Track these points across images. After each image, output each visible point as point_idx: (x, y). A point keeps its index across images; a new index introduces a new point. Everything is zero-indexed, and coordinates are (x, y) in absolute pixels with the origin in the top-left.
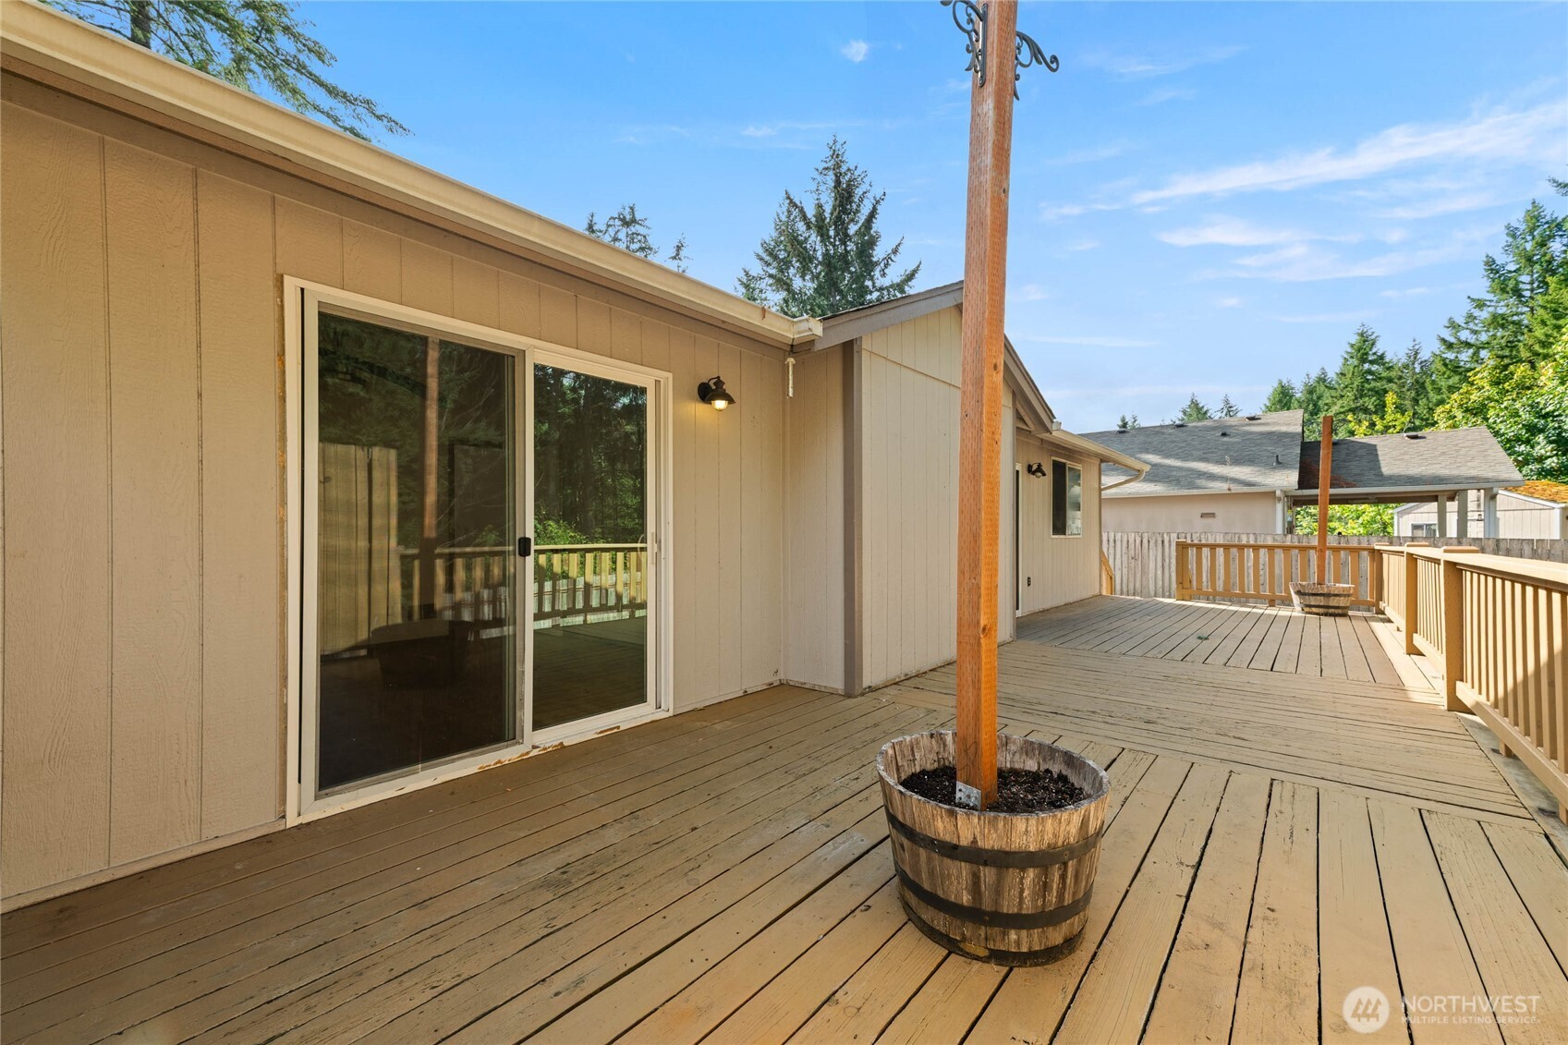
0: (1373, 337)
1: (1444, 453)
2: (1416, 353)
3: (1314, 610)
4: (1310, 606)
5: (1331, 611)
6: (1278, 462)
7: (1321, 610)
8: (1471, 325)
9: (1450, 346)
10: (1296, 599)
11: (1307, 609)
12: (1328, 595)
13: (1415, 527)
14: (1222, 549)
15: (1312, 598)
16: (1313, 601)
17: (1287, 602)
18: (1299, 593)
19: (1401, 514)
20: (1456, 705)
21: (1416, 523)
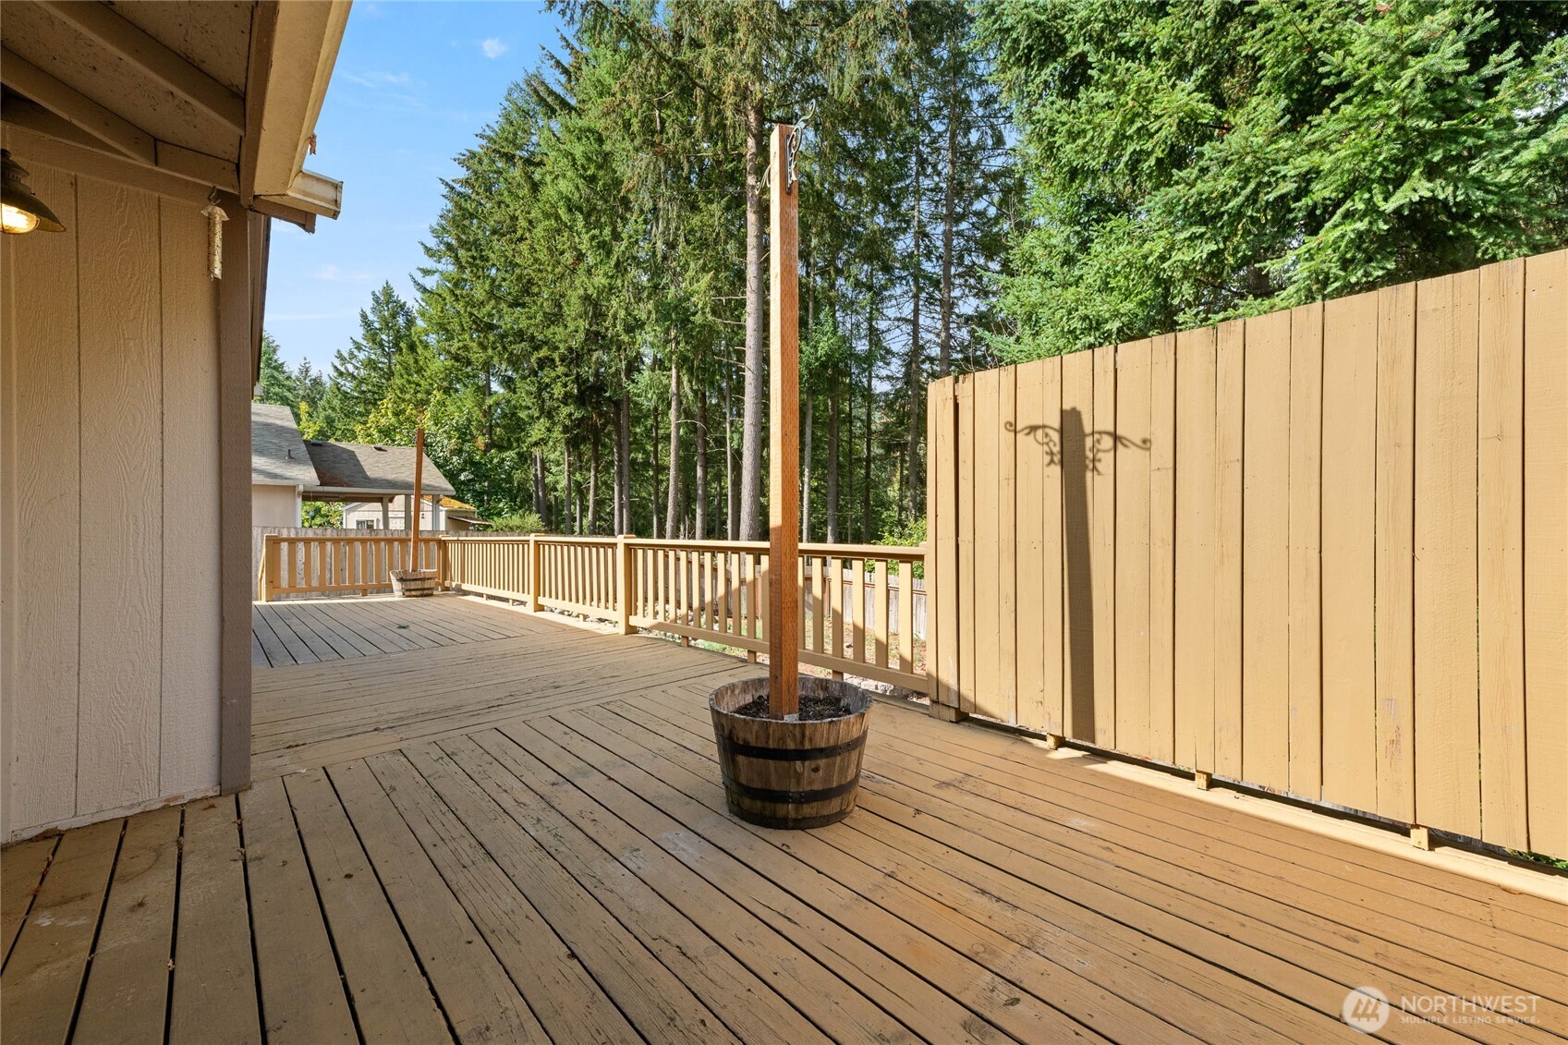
0: (274, 345)
1: (403, 465)
2: (307, 371)
3: (413, 593)
4: (410, 590)
5: (425, 592)
6: (290, 457)
7: (418, 593)
8: (353, 361)
9: (341, 374)
10: (396, 585)
11: (407, 593)
12: (423, 580)
13: (359, 523)
14: (286, 544)
15: (412, 583)
16: (413, 585)
17: (388, 589)
18: (401, 580)
19: (349, 511)
20: (631, 630)
21: (360, 519)
